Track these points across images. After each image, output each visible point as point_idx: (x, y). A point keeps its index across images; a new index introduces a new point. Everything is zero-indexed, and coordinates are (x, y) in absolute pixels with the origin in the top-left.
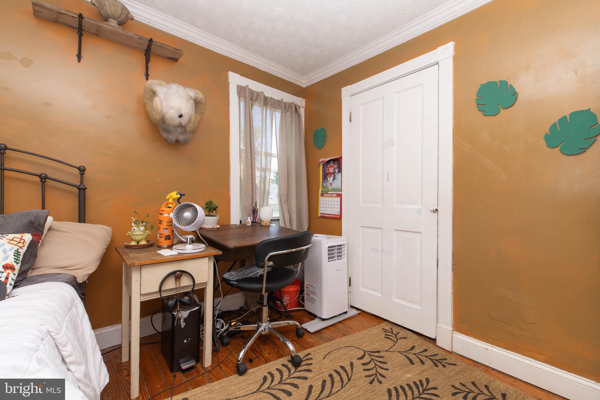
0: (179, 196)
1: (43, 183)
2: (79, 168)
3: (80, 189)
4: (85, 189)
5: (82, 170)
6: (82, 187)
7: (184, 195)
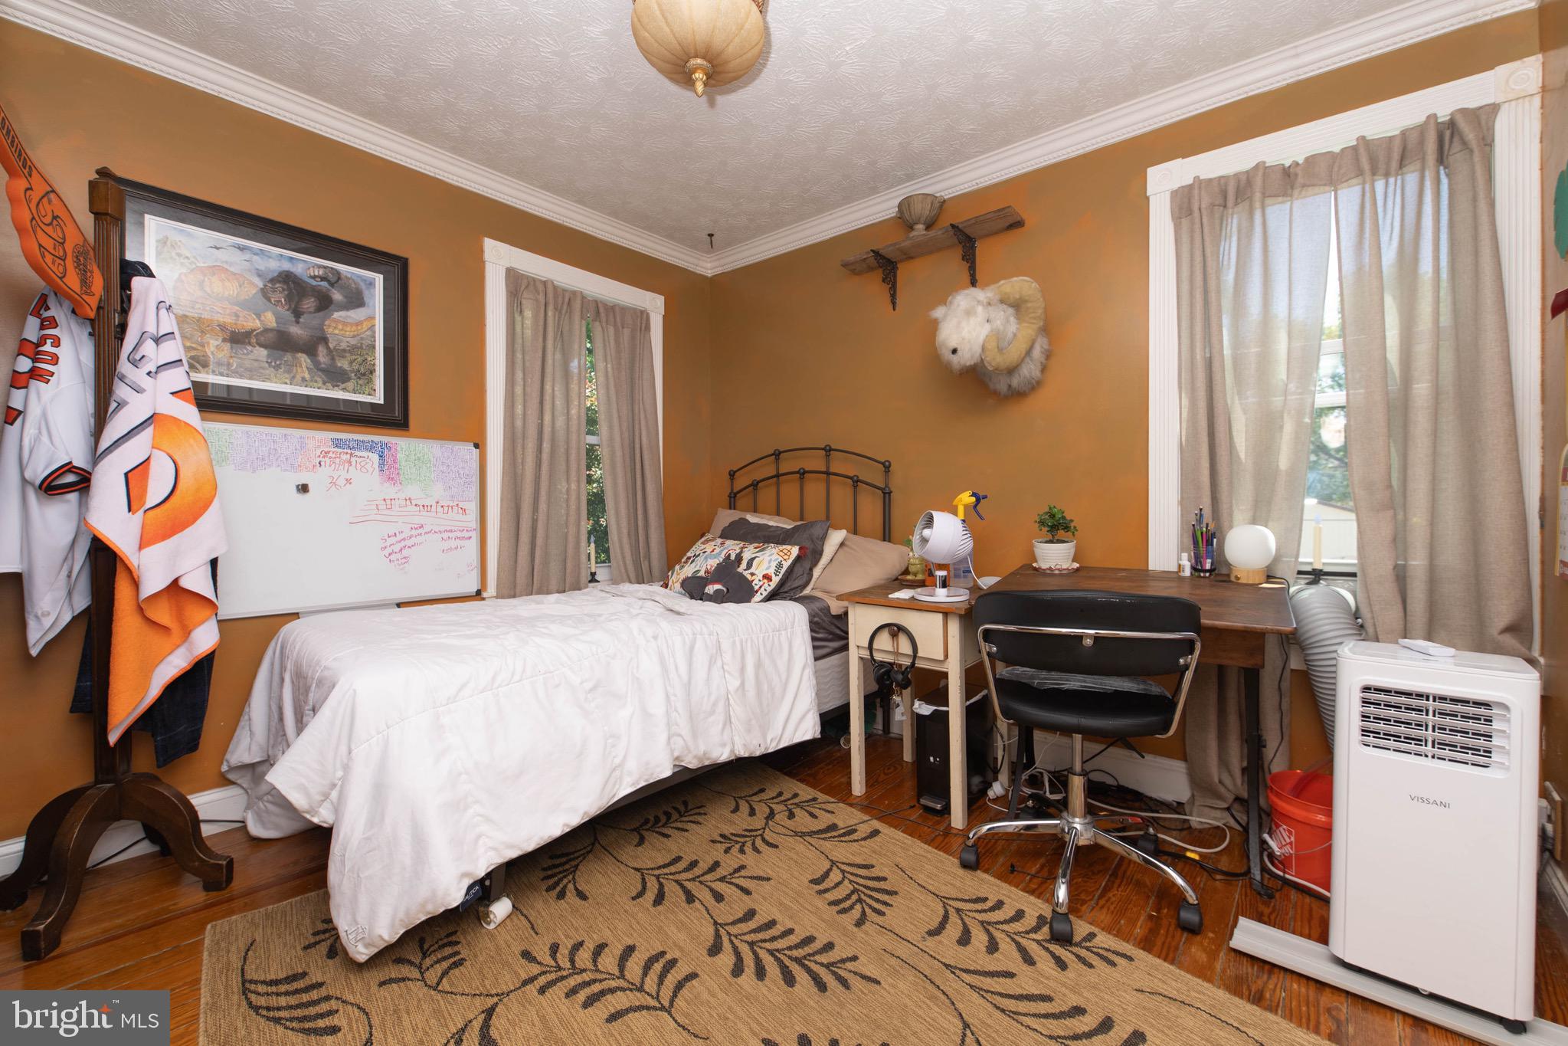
0: (973, 499)
1: (855, 487)
2: (883, 464)
3: (884, 493)
4: (890, 493)
5: (887, 467)
6: (887, 491)
7: (985, 497)
